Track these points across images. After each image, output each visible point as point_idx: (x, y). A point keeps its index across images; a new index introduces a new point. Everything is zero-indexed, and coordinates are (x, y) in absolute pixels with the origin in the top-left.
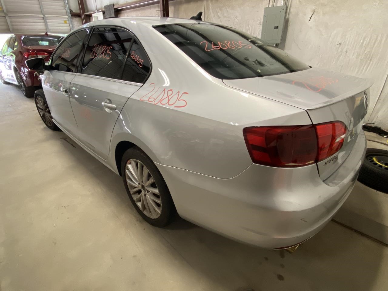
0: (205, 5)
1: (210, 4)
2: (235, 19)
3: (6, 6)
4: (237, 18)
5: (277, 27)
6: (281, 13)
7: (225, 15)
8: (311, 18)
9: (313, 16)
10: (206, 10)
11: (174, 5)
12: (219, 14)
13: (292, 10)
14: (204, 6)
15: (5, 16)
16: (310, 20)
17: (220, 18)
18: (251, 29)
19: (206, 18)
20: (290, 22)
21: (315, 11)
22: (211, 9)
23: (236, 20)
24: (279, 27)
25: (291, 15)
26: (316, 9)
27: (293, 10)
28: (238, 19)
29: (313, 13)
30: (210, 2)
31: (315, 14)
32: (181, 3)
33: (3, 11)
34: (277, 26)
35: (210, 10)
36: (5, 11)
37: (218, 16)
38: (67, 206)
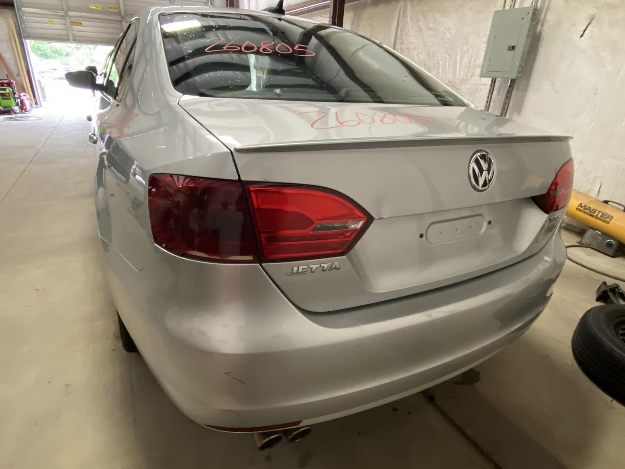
0: (401, 7)
1: (409, 6)
2: (445, 34)
3: (125, 6)
4: (450, 31)
5: (513, 48)
6: (523, 20)
7: (431, 25)
8: (584, 31)
9: (589, 28)
10: (401, 16)
11: (355, 9)
12: (420, 24)
13: (549, 17)
14: (399, 11)
15: (121, 21)
16: (582, 36)
17: (421, 30)
18: (470, 51)
19: (399, 31)
20: (543, 39)
21: (593, 18)
22: (409, 15)
23: (448, 35)
24: (516, 49)
25: (546, 26)
26: (597, 14)
27: (551, 18)
28: (450, 33)
29: (590, 22)
30: (409, 3)
31: (593, 23)
32: (364, 6)
33: (119, 13)
34: (514, 45)
35: (407, 17)
36: (123, 13)
37: (419, 27)
38: (42, 289)
